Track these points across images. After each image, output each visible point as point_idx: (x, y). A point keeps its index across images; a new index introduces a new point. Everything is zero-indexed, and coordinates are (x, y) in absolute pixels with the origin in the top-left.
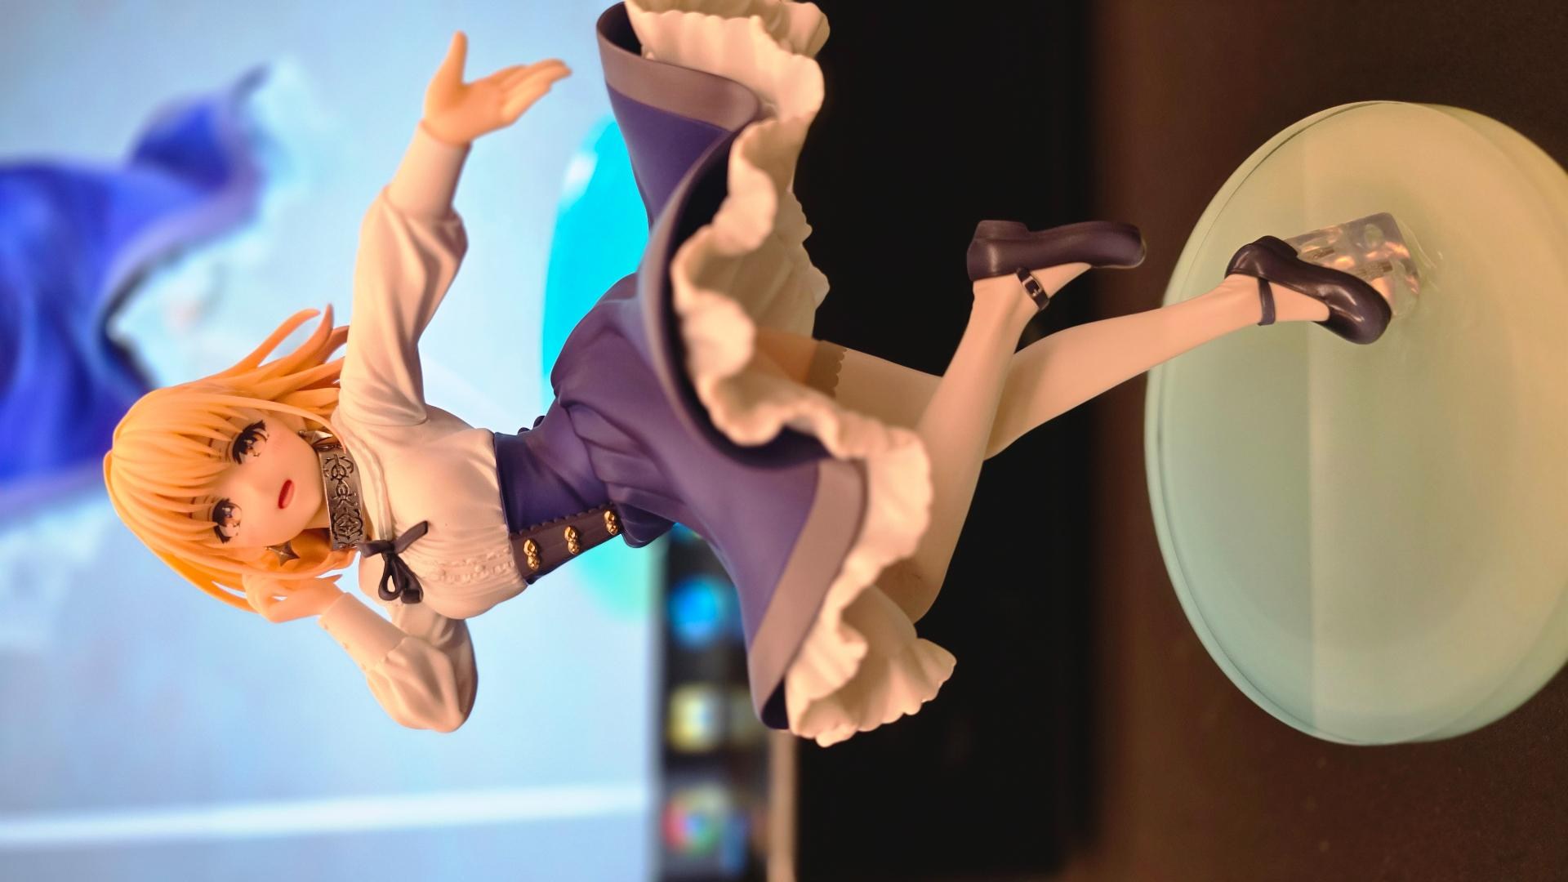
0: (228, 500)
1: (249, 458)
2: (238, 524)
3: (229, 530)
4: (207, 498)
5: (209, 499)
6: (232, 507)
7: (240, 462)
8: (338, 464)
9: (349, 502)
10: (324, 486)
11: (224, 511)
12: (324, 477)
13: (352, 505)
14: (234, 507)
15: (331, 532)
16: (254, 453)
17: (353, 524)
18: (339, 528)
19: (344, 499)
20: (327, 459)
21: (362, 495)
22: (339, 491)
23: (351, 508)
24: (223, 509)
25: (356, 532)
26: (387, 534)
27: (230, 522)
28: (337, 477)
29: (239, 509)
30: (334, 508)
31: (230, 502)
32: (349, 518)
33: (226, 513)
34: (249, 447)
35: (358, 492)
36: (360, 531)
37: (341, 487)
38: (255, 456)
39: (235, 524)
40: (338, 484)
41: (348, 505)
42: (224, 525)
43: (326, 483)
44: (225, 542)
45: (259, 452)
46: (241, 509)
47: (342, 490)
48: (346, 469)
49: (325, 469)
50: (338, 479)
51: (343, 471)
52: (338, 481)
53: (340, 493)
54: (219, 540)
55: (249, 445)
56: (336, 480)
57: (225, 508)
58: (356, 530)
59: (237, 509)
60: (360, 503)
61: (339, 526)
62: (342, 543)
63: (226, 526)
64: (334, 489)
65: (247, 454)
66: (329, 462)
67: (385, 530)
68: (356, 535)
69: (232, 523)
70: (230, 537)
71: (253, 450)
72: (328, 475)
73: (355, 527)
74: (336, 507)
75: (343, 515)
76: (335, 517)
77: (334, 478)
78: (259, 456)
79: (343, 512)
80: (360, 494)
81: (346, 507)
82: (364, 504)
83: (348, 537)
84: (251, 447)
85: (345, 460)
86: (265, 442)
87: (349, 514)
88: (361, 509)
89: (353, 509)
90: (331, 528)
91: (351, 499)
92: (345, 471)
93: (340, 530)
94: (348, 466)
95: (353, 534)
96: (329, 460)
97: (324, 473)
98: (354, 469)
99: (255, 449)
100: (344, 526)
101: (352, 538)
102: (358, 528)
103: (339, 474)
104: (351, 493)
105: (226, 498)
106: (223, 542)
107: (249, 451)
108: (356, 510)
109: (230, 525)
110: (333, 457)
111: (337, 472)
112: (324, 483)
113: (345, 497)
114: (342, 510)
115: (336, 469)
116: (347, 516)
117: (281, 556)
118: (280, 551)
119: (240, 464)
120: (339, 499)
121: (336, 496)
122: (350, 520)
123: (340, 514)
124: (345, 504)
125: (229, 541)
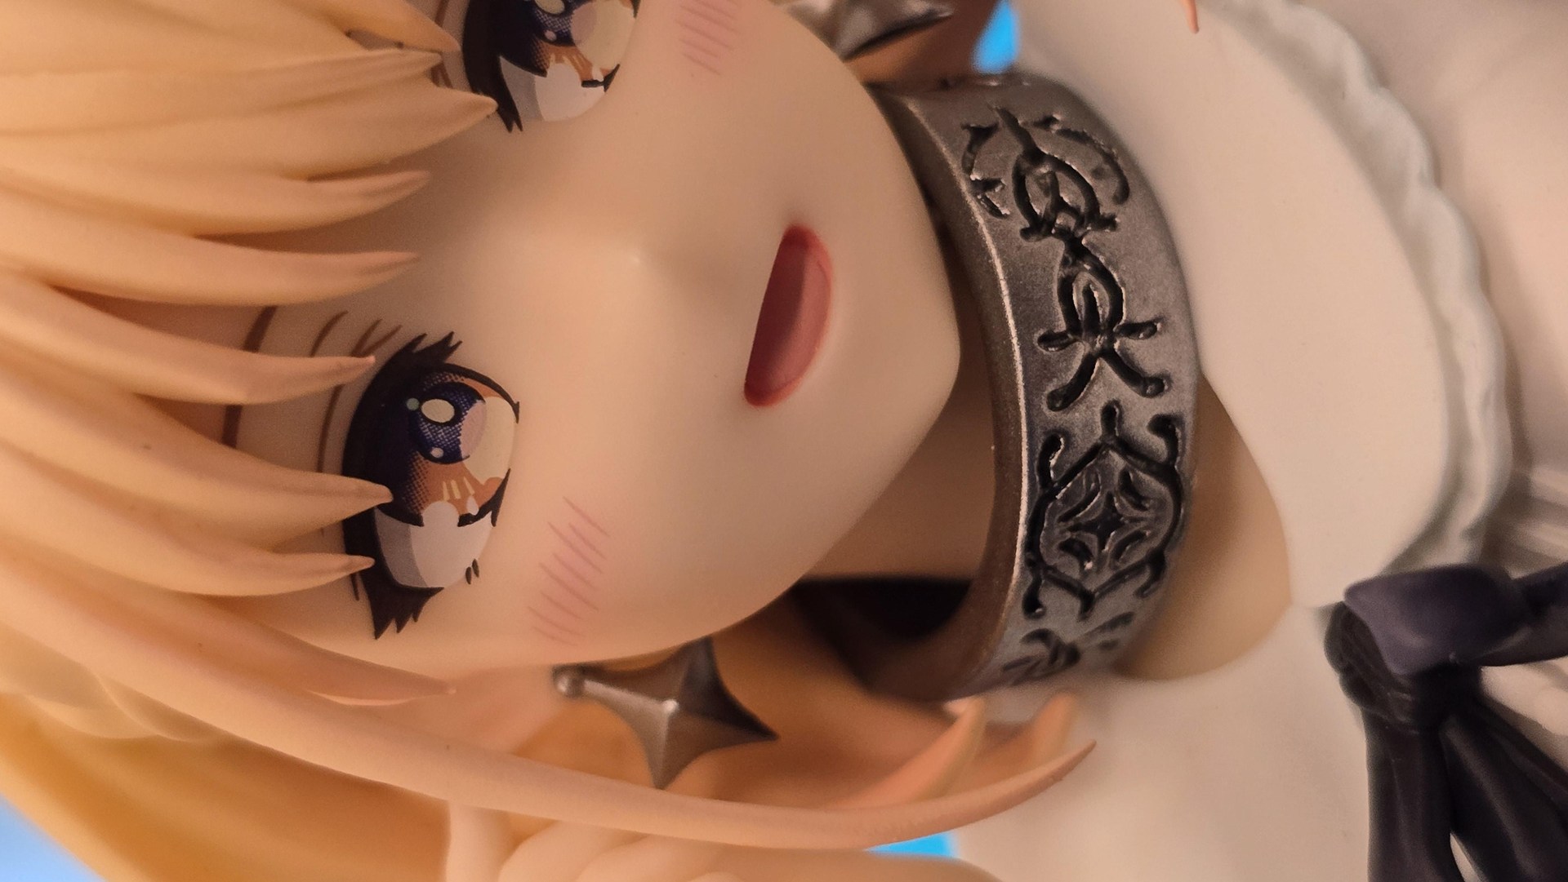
6: (463, 391)
8: (1035, 156)
9: (1130, 372)
10: (992, 267)
11: (417, 415)
12: (981, 220)
13: (1144, 394)
14: (473, 397)
15: (1018, 553)
16: (584, 66)
17: (1136, 513)
18: (1062, 532)
19: (1108, 354)
20: (967, 127)
21: (1193, 336)
22: (1077, 298)
23: (1140, 411)
24: (412, 404)
25: (1137, 569)
26: (1472, 533)
27: (439, 497)
28: (1052, 224)
29: (509, 408)
30: (1052, 407)
31: (457, 358)
32: (1125, 475)
33: (428, 433)
34: (550, 35)
35: (1176, 318)
36: (1157, 562)
37: (1085, 277)
38: (589, 83)
39: (474, 511)
40: (1065, 262)
41: (1125, 392)
42: (406, 511)
43: (1001, 252)
44: (392, 626)
45: (611, 67)
46: (516, 408)
47: (1088, 293)
48: (1088, 180)
49: (975, 176)
50: (1064, 233)
51: (1075, 188)
52: (1059, 248)
53: (1082, 315)
54: (362, 610)
55: (548, 21)
56: (1051, 240)
57: (422, 401)
58: (1138, 554)
59: (494, 402)
60: (1184, 379)
61: (1066, 518)
62: (1042, 636)
63: (418, 522)
64: (1050, 290)
65: (542, 72)
66: (980, 145)
67: (1474, 508)
68: (1129, 588)
69: (452, 501)
70: (432, 592)
71: (578, 53)
72: (1004, 211)
73: (1139, 537)
74: (1068, 397)
75: (1095, 452)
76: (1053, 462)
77: (1038, 226)
78: (612, 85)
79: (1099, 431)
80: (1182, 329)
81: (1117, 403)
82: (1205, 393)
83: (1088, 601)
84: (559, 34)
85: (1065, 133)
86: (630, 11)
87: (1127, 447)
88: (1189, 420)
89: (1149, 418)
90: (1022, 532)
91: (1146, 353)
92: (1088, 191)
93: (1067, 547)
94: (1092, 167)
95: (1119, 579)
96: (981, 134)
97: (975, 195)
98: (1130, 182)
99: (586, 48)
100: (1090, 527)
101: (1107, 609)
102: (1155, 543)
103: (1059, 205)
104: (1141, 317)
105: (434, 336)
106: (379, 630)
107: (553, 57)
108: (1164, 425)
109: (439, 514)
110: (996, 117)
111: (1046, 194)
112: (984, 250)
113: (1112, 341)
114: (1098, 418)
115: (1038, 179)
116: (1117, 461)
117: (663, 729)
118: (663, 697)
119: (515, 126)
120: (1082, 349)
121: (1063, 335)
122: (1128, 486)
123: (1083, 445)
124: (1108, 385)
125: (415, 619)
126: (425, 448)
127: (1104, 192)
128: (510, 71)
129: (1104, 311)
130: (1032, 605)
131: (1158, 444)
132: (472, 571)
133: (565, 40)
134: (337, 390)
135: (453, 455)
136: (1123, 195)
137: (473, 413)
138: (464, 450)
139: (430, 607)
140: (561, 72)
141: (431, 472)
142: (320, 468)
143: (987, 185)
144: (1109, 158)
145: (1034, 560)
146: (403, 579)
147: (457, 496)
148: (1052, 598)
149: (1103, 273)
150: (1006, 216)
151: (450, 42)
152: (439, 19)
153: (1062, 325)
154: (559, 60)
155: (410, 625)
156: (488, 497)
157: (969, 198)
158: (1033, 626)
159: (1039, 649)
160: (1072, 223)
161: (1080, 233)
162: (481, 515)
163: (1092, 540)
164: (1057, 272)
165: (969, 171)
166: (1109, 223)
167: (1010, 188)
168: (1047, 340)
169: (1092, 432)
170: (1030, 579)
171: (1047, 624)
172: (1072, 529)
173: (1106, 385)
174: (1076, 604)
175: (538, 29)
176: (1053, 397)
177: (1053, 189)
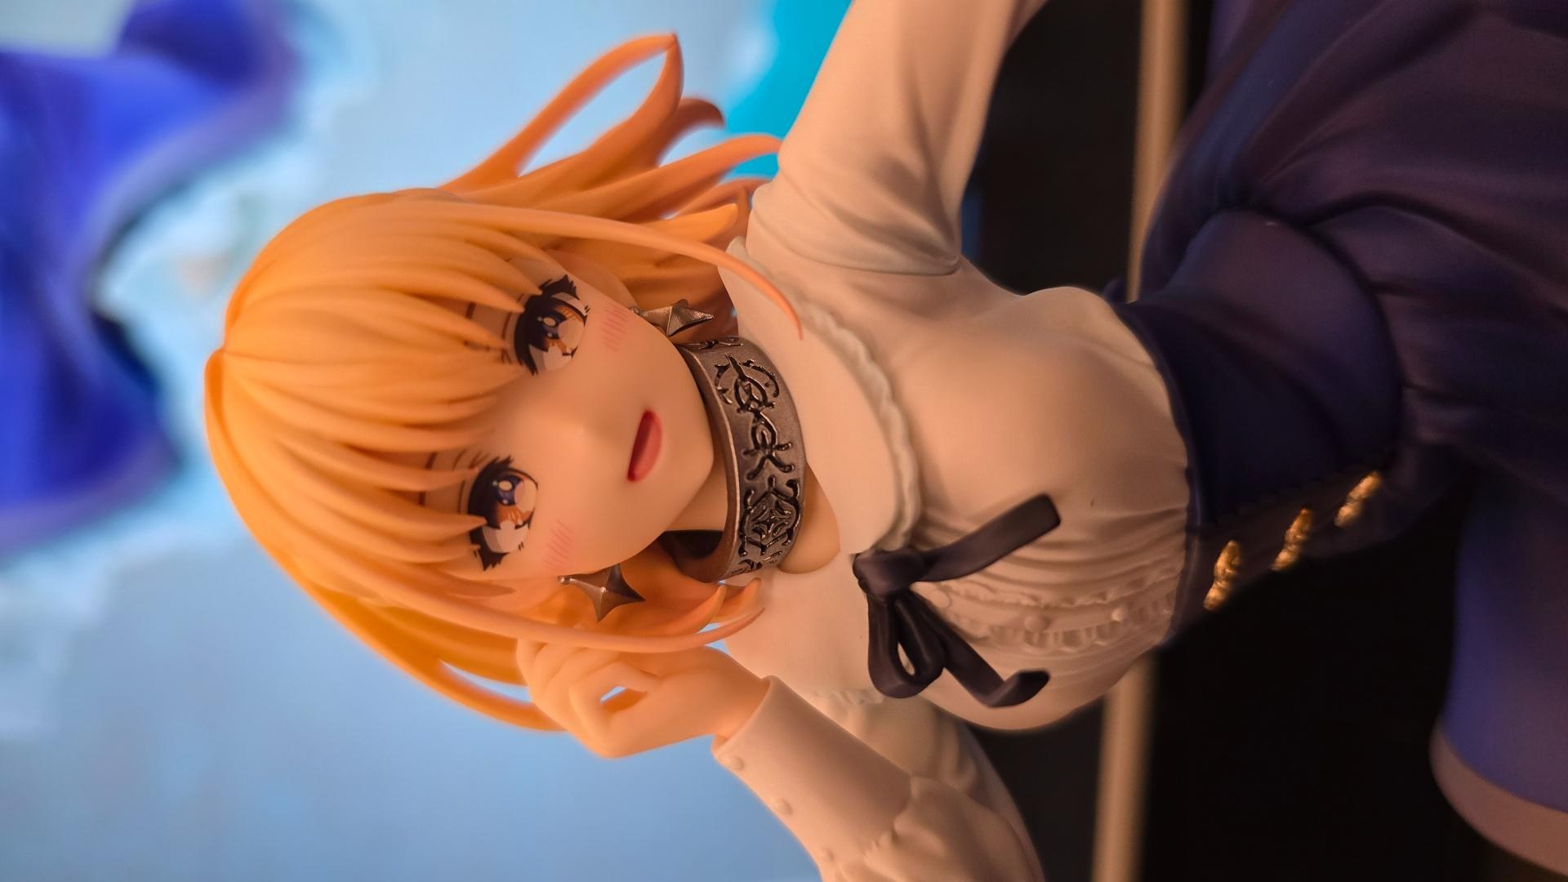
0: (508, 461)
1: (552, 357)
2: (528, 521)
3: (505, 537)
4: (461, 454)
5: (466, 460)
6: (516, 478)
7: (533, 368)
8: (743, 378)
9: (778, 463)
10: (725, 425)
11: (497, 489)
12: (721, 406)
13: (785, 472)
14: (519, 480)
15: (736, 534)
16: (563, 347)
17: (782, 516)
18: (753, 526)
19: (770, 457)
20: (716, 366)
21: (803, 448)
22: (758, 437)
23: (783, 478)
24: (495, 483)
25: (783, 536)
26: (906, 534)
27: (507, 518)
28: (749, 406)
29: (533, 484)
30: (748, 478)
31: (513, 465)
32: (777, 502)
33: (501, 493)
34: (550, 335)
35: (797, 442)
36: (790, 533)
37: (761, 428)
38: (565, 354)
39: (520, 522)
40: (754, 421)
41: (777, 471)
42: (494, 524)
43: (729, 419)
44: (491, 566)
45: (574, 347)
46: (536, 484)
47: (763, 434)
48: (763, 387)
49: (719, 388)
50: (752, 410)
51: (758, 391)
52: (752, 416)
53: (759, 442)
54: (478, 561)
55: (549, 329)
56: (749, 413)
57: (499, 481)
58: (784, 531)
59: (528, 483)
60: (801, 466)
61: (754, 520)
62: (747, 561)
63: (498, 527)
64: (747, 434)
65: (546, 350)
66: (723, 372)
67: (907, 525)
68: (780, 542)
69: (512, 520)
70: (504, 554)
71: (560, 342)
72: (730, 401)
73: (783, 524)
74: (754, 475)
75: (765, 495)
76: (749, 500)
77: (744, 407)
78: (574, 356)
79: (767, 487)
80: (799, 446)
81: (774, 476)
82: (807, 469)
83: (763, 548)
84: (553, 335)
85: (755, 368)
86: (582, 324)
87: (777, 492)
88: (802, 481)
89: (786, 481)
90: (737, 526)
91: (785, 456)
92: (763, 392)
93: (755, 530)
94: (765, 382)
95: (776, 540)
96: (723, 369)
97: (719, 395)
98: (780, 388)
99: (564, 340)
100: (764, 522)
101: (770, 551)
102: (789, 527)
103: (752, 398)
104: (782, 443)
105: (503, 457)
106: (485, 568)
107: (551, 344)
108: (792, 484)
109: (507, 525)
110: (727, 362)
111: (747, 393)
112: (722, 418)
113: (772, 452)
114: (766, 482)
115: (743, 388)
116: (775, 498)
117: (601, 598)
118: (601, 586)
119: (535, 374)
120: (760, 455)
121: (753, 451)
122: (778, 506)
123: (761, 493)
124: (771, 469)
125: (500, 563)
126: (501, 500)
127: (769, 392)
128: (533, 350)
129: (768, 441)
130: (741, 551)
131: (790, 490)
132: (521, 546)
133: (556, 337)
134: (463, 483)
135: (512, 503)
136: (776, 394)
137: (519, 487)
138: (516, 500)
139: (505, 559)
140: (554, 350)
141: (502, 509)
142: (459, 511)
143: (724, 391)
144: (772, 378)
145: (741, 537)
146: (494, 549)
147: (514, 517)
148: (748, 548)
149: (767, 425)
150: (729, 403)
151: (508, 345)
152: (503, 336)
153: (752, 447)
154: (553, 345)
155: (498, 567)
156: (526, 518)
157: (717, 397)
158: (743, 559)
159: (746, 564)
160: (757, 405)
161: (760, 408)
162: (524, 524)
163: (765, 528)
164: (751, 425)
165: (716, 385)
166: (771, 405)
167: (733, 392)
168: (746, 453)
169: (764, 487)
170: (741, 543)
171: (748, 558)
172: (757, 524)
173: (770, 470)
174: (760, 550)
175: (546, 333)
176: (749, 475)
177: (749, 392)
